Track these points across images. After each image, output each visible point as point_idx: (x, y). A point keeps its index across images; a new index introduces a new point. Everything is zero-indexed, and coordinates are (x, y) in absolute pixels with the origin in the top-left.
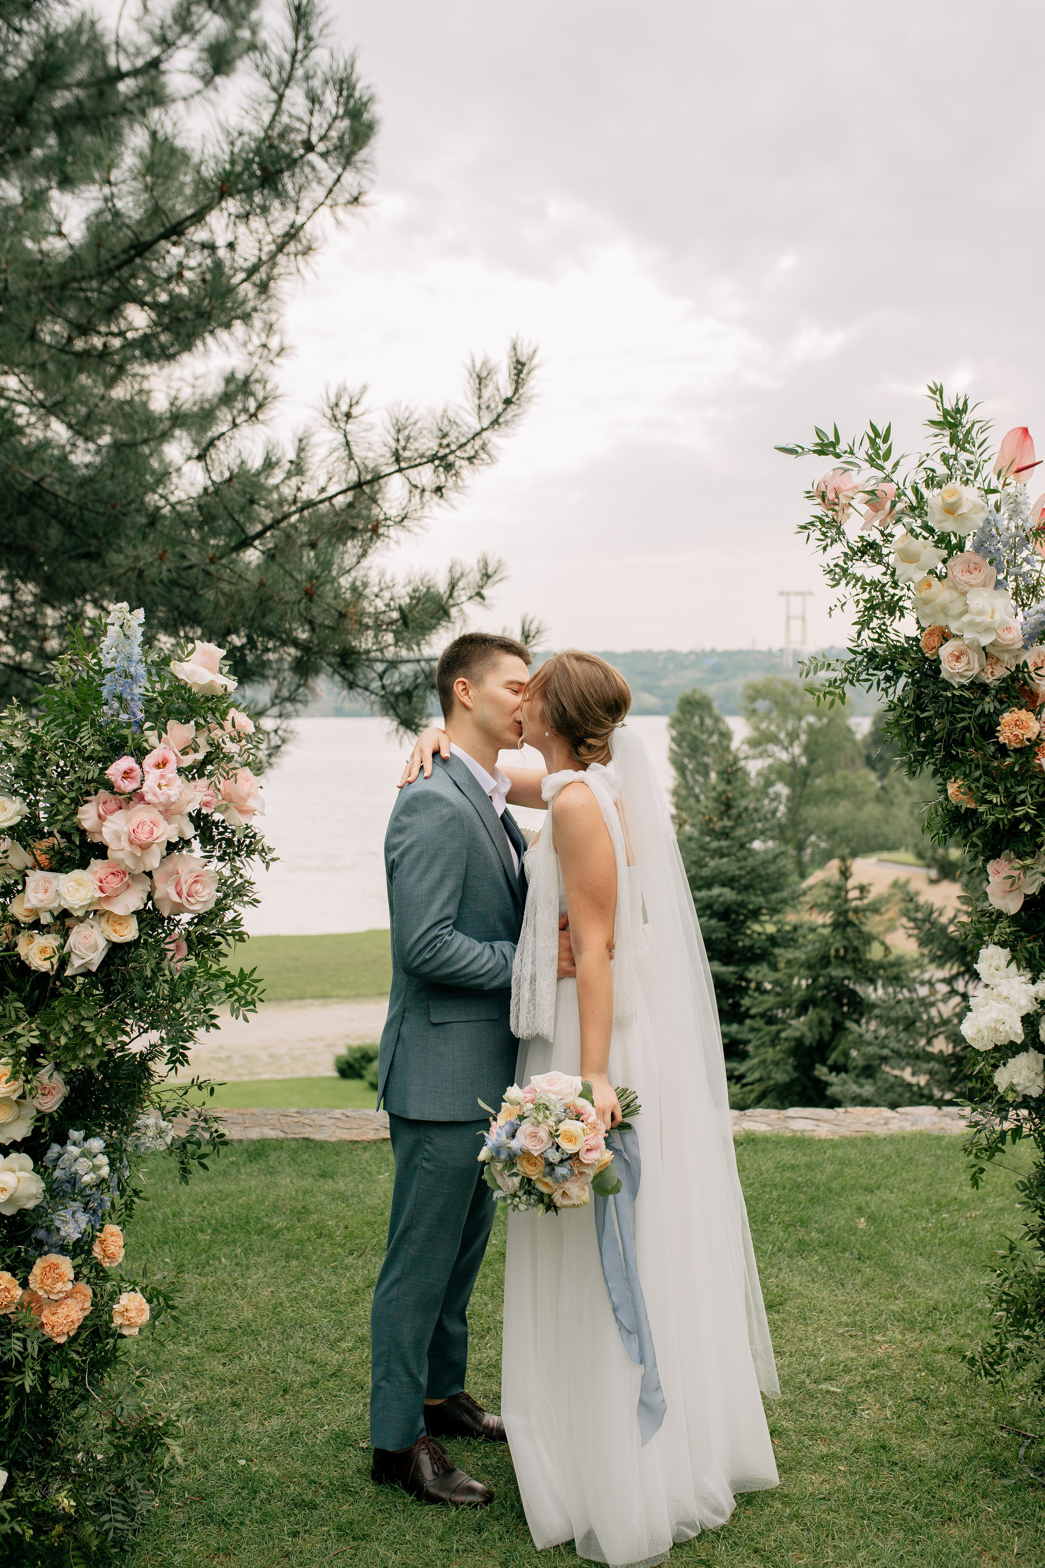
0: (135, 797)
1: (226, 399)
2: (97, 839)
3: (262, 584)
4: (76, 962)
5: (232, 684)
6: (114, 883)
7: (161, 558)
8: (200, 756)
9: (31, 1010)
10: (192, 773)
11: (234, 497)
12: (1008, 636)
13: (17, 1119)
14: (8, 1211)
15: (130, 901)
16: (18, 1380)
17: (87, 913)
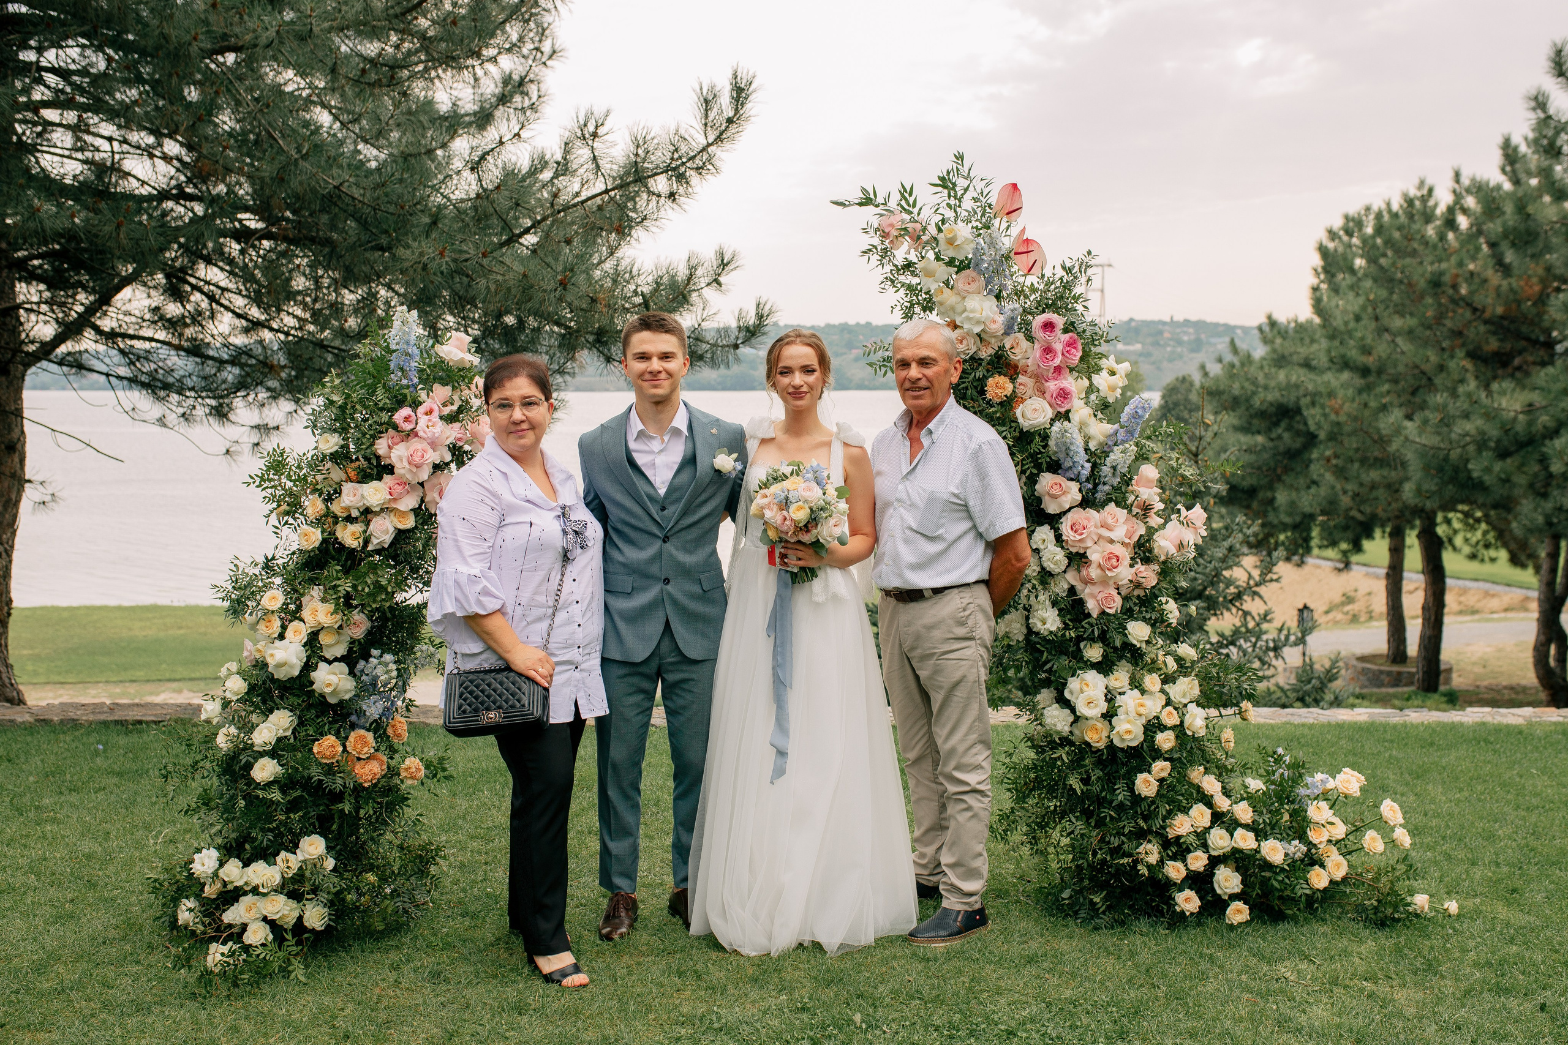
0: (412, 434)
1: (503, 100)
2: (388, 462)
3: (525, 275)
4: (375, 541)
5: (476, 360)
6: (399, 489)
7: (442, 254)
8: (455, 408)
9: (346, 571)
10: (451, 419)
11: (503, 201)
12: (993, 327)
13: (338, 643)
14: (332, 700)
15: (409, 502)
16: (340, 806)
17: (382, 510)
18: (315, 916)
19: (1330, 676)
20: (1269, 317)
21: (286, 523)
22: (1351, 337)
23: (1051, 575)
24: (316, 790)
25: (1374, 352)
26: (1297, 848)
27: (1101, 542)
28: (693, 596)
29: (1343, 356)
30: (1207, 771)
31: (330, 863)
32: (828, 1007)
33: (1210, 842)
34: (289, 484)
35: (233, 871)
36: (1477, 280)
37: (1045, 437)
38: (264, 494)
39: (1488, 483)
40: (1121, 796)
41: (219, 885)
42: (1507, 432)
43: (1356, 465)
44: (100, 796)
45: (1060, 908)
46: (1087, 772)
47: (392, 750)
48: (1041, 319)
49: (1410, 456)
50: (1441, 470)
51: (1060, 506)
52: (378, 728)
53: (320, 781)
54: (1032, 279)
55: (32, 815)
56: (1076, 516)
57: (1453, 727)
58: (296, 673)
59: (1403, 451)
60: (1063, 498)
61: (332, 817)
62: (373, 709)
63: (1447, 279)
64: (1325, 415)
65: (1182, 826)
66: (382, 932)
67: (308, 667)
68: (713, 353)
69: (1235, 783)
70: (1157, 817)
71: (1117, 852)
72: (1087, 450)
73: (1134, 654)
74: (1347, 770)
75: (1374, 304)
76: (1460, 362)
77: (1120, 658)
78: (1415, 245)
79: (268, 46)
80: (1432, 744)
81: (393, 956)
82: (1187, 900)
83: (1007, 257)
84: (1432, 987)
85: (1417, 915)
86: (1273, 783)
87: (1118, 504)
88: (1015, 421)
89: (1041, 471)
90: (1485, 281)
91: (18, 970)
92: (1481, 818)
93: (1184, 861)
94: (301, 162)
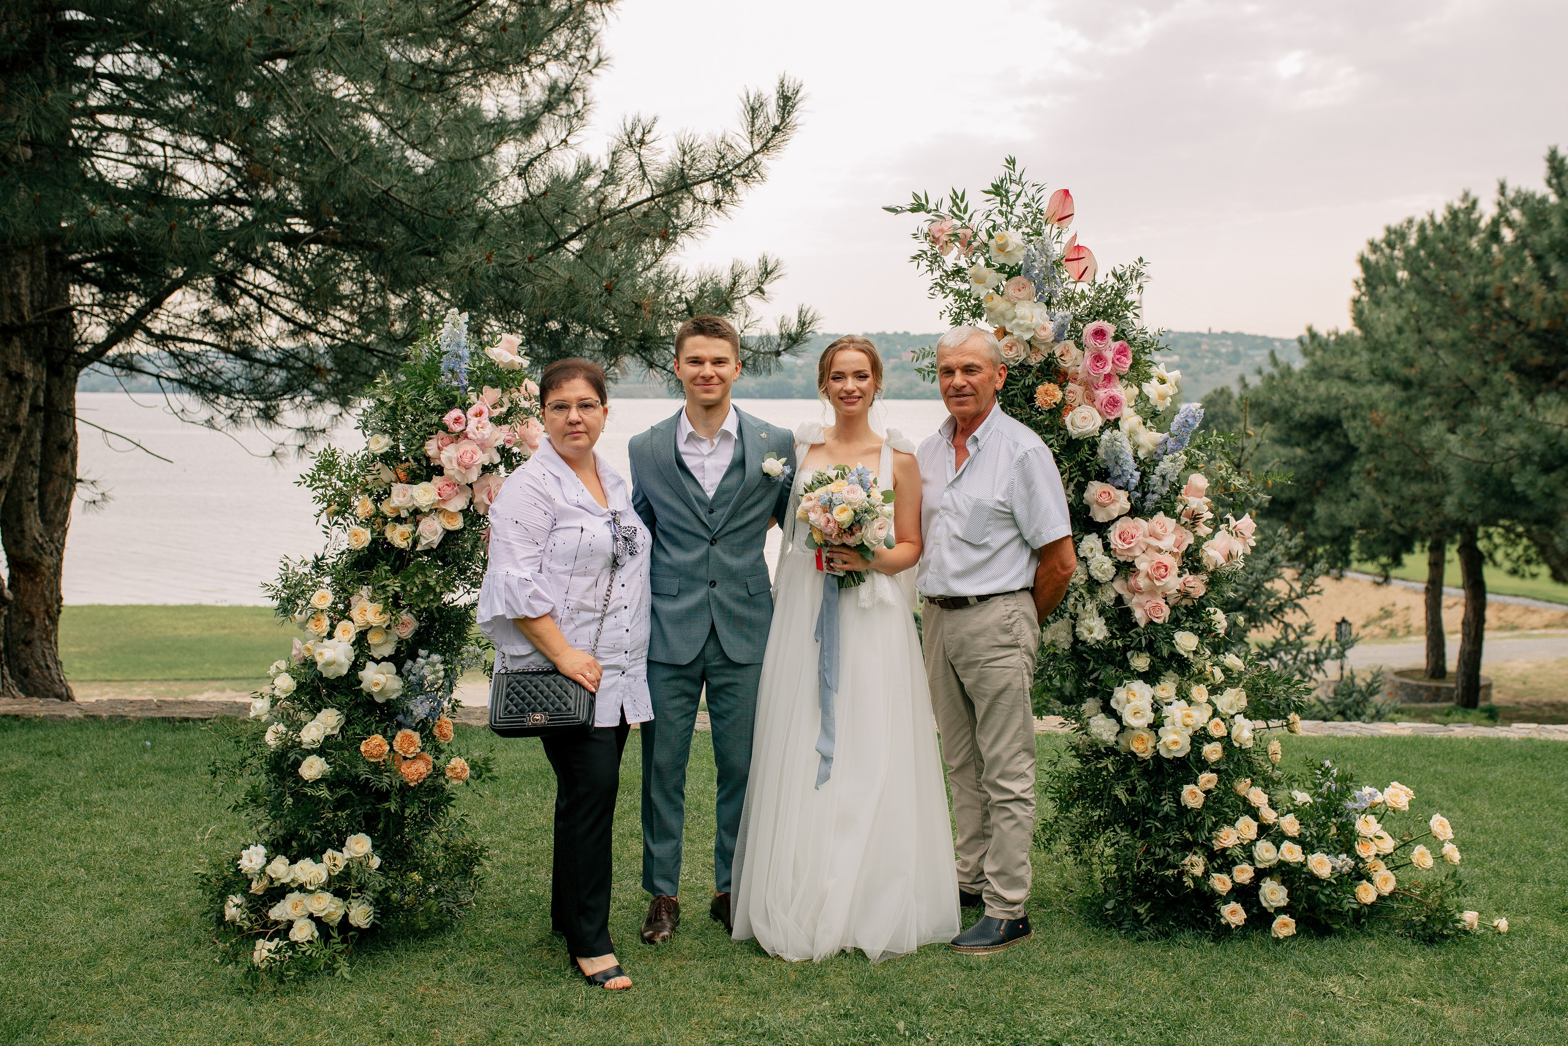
0: (462, 435)
1: (549, 107)
2: (437, 463)
3: (571, 281)
4: (424, 542)
5: (526, 362)
6: (448, 491)
7: (488, 258)
8: (504, 410)
9: (395, 572)
10: (499, 421)
11: (549, 207)
12: (1043, 333)
13: (385, 642)
14: (380, 700)
15: (458, 503)
16: (386, 805)
17: (431, 511)
18: (361, 915)
19: (1372, 690)
20: (1310, 330)
21: (336, 523)
22: (1393, 350)
23: (1098, 583)
24: (362, 788)
25: (1416, 364)
26: (1344, 862)
27: (1150, 552)
28: (739, 600)
29: (1385, 369)
30: (1254, 783)
31: (376, 862)
32: (871, 1013)
33: (1256, 855)
34: (340, 484)
35: (280, 868)
36: (1521, 293)
37: (1093, 444)
38: (315, 493)
39: (1532, 498)
40: (1167, 807)
41: (266, 882)
42: (1551, 446)
43: (1397, 479)
44: (148, 792)
45: (1104, 919)
46: (1132, 782)
47: (438, 751)
48: (1092, 326)
49: (1452, 469)
50: (1483, 484)
51: (1109, 514)
52: (424, 728)
53: (368, 779)
54: (1083, 286)
55: (81, 809)
56: (1125, 525)
57: (1499, 742)
58: (345, 672)
59: (1445, 464)
60: (1112, 507)
61: (378, 816)
62: (420, 708)
63: (1490, 291)
64: (1366, 428)
65: (1228, 838)
66: (426, 931)
67: (356, 666)
68: (755, 360)
69: (1281, 795)
70: (1203, 828)
71: (1162, 863)
72: (1136, 458)
73: (1181, 665)
74: (1395, 784)
75: (1417, 316)
76: (1504, 376)
77: (1167, 668)
78: (1459, 258)
79: (320, 52)
80: (1478, 759)
81: (437, 955)
82: (1233, 912)
83: (1058, 264)
84: (1482, 1005)
85: (1466, 932)
86: (1320, 795)
87: (1167, 514)
88: (1064, 428)
89: (1088, 478)
90: (1530, 294)
91: (69, 962)
92: (1530, 835)
93: (1230, 873)
94: (351, 168)
